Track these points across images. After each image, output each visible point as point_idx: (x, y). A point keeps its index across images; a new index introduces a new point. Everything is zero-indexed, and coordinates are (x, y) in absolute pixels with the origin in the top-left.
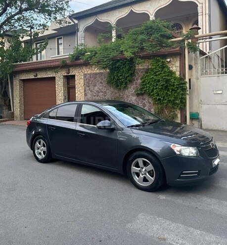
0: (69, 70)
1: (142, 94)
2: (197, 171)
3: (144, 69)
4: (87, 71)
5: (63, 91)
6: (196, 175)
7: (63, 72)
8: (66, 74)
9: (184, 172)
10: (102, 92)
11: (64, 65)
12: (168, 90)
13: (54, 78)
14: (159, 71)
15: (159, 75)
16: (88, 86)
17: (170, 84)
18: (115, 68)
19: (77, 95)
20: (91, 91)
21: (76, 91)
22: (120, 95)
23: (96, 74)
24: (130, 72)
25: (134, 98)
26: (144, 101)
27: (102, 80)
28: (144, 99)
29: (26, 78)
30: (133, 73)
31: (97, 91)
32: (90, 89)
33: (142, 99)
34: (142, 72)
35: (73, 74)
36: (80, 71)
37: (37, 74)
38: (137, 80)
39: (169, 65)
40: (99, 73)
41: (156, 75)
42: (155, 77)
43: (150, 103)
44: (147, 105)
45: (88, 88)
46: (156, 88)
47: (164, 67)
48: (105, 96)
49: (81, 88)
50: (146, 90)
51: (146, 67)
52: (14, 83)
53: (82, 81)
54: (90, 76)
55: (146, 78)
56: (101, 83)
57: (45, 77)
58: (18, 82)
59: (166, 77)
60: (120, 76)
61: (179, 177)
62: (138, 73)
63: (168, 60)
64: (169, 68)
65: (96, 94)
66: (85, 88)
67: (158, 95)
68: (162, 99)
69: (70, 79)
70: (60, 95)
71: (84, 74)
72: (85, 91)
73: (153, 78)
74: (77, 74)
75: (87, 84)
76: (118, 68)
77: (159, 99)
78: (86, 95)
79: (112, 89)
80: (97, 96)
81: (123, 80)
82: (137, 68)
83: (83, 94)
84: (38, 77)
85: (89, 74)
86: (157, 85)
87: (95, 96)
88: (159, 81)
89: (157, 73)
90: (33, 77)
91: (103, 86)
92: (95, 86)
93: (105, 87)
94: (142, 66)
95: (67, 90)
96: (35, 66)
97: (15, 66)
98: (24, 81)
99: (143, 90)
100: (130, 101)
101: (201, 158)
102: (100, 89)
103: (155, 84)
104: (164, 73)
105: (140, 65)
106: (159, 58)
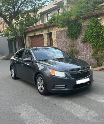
0: (49, 29)
1: (86, 42)
2: (65, 86)
3: (86, 25)
4: (58, 29)
5: (47, 42)
6: (64, 87)
7: (47, 31)
8: (48, 32)
9: (55, 85)
10: (65, 42)
11: (46, 27)
12: (99, 39)
13: (43, 35)
14: (93, 26)
15: (93, 29)
16: (59, 39)
17: (100, 35)
18: (70, 26)
19: (53, 44)
20: (60, 42)
21: (53, 42)
22: (74, 43)
23: (62, 31)
24: (78, 28)
25: (82, 44)
26: (87, 46)
27: (65, 34)
28: (87, 45)
29: (31, 35)
30: (81, 29)
31: (63, 41)
32: (59, 40)
33: (86, 45)
34: (85, 28)
35: (51, 32)
36: (54, 30)
37: (35, 33)
38: (83, 33)
39: (101, 22)
40: (63, 30)
41: (92, 29)
42: (90, 31)
44: (89, 48)
45: (58, 40)
46: (92, 38)
47: (97, 23)
48: (67, 44)
49: (55, 40)
50: (87, 39)
51: (87, 24)
52: (26, 38)
53: (55, 35)
54: (59, 32)
55: (87, 32)
56: (64, 36)
57: (39, 34)
58: (28, 38)
59: (97, 30)
60: (73, 31)
61: (53, 88)
62: (83, 29)
63: (99, 18)
64: (101, 23)
65: (62, 43)
66: (57, 40)
67: (93, 42)
68: (95, 44)
69: (50, 34)
70: (46, 44)
71: (57, 32)
72: (57, 41)
74: (53, 32)
75: (58, 38)
76: (72, 26)
77: (94, 45)
78: (57, 44)
79: (70, 40)
80: (63, 44)
81: (74, 33)
82: (83, 25)
83: (56, 43)
84: (36, 34)
85: (58, 31)
86: (92, 36)
87: (62, 44)
88: (93, 33)
89: (92, 28)
90: (34, 35)
92: (62, 38)
93: (66, 38)
94: (85, 24)
95: (49, 41)
96: (34, 28)
97: (26, 29)
98: (31, 37)
99: (85, 39)
100: (79, 47)
101: (67, 78)
102: (64, 40)
103: (91, 35)
104: (97, 27)
105: (84, 23)
106: (94, 18)
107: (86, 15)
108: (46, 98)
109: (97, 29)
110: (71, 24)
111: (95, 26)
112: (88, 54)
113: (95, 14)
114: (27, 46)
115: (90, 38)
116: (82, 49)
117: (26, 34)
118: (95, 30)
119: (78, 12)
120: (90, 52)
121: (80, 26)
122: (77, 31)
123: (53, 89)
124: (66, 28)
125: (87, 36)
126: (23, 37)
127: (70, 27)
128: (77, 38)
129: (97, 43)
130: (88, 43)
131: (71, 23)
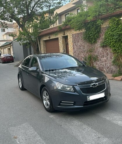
0: (64, 32)
1: (106, 46)
2: (73, 102)
3: (106, 27)
4: (74, 32)
5: (62, 47)
7: (62, 34)
8: (63, 36)
9: (62, 102)
10: (82, 46)
11: (61, 30)
12: (121, 42)
13: (58, 38)
14: (114, 28)
19: (69, 49)
20: (77, 46)
21: (69, 46)
22: (92, 48)
23: (78, 34)
24: (97, 30)
25: (101, 49)
26: (107, 51)
27: (82, 37)
28: (107, 50)
29: (46, 40)
30: (100, 31)
31: (80, 46)
32: (76, 44)
34: (105, 30)
35: (67, 35)
36: (70, 33)
37: (50, 37)
38: (102, 36)
40: (80, 33)
41: (112, 31)
42: (111, 33)
43: (111, 53)
44: (109, 54)
45: (74, 44)
46: (113, 41)
48: (84, 49)
49: (71, 44)
50: (107, 43)
51: (108, 26)
52: (41, 43)
53: (71, 39)
54: (76, 35)
55: (107, 34)
56: (81, 40)
57: (54, 38)
58: (42, 42)
59: (118, 33)
60: (91, 34)
62: (103, 31)
63: (121, 18)
66: (73, 44)
67: (114, 46)
68: (117, 49)
69: (66, 38)
70: (61, 49)
71: (73, 35)
72: (73, 46)
73: (110, 33)
74: (69, 35)
75: (74, 42)
76: (89, 28)
77: (115, 50)
78: (74, 48)
79: (88, 44)
80: (80, 49)
81: (92, 36)
82: (102, 27)
83: (72, 48)
84: (51, 38)
85: (75, 34)
86: (113, 39)
87: (78, 49)
88: (114, 36)
89: (113, 30)
90: (49, 39)
91: (82, 42)
92: (78, 42)
93: (84, 42)
95: (65, 46)
96: (48, 32)
97: (40, 33)
98: (46, 41)
99: (105, 43)
100: (98, 52)
101: (76, 94)
102: (81, 44)
103: (111, 39)
104: (118, 29)
105: (104, 24)
106: (115, 18)
107: (105, 14)
108: (52, 116)
109: (118, 31)
110: (88, 26)
111: (117, 28)
112: (108, 61)
113: (117, 13)
114: (42, 51)
115: (111, 42)
116: (101, 54)
117: (40, 37)
118: (116, 32)
119: (96, 12)
120: (111, 58)
121: (99, 28)
122: (95, 34)
123: (59, 106)
124: (84, 31)
125: (107, 40)
126: (37, 42)
127: (88, 29)
128: (95, 42)
129: (118, 47)
130: (108, 48)
131: (88, 24)
